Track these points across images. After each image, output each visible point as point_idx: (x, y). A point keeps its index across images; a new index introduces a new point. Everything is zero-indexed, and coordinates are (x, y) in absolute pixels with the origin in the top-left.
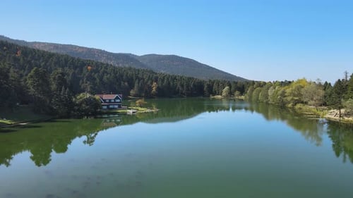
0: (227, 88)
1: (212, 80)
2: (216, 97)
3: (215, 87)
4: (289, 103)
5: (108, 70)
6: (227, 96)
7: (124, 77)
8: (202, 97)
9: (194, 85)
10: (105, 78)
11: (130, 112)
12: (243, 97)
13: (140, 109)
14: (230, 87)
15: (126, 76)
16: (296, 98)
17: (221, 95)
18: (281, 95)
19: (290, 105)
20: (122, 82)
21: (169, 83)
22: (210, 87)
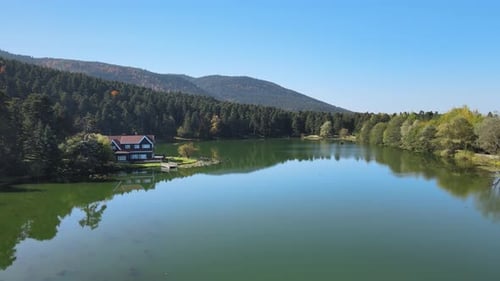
0: (327, 123)
1: (304, 111)
2: (310, 137)
3: (309, 121)
4: (442, 148)
5: (145, 97)
6: (328, 135)
7: (168, 107)
8: (288, 138)
9: (277, 119)
10: (137, 108)
11: (166, 166)
12: (352, 138)
13: (185, 159)
14: (333, 123)
15: (172, 105)
16: (455, 141)
17: (318, 134)
18: (426, 134)
19: (443, 153)
20: (164, 115)
21: (238, 116)
22: (301, 123)
